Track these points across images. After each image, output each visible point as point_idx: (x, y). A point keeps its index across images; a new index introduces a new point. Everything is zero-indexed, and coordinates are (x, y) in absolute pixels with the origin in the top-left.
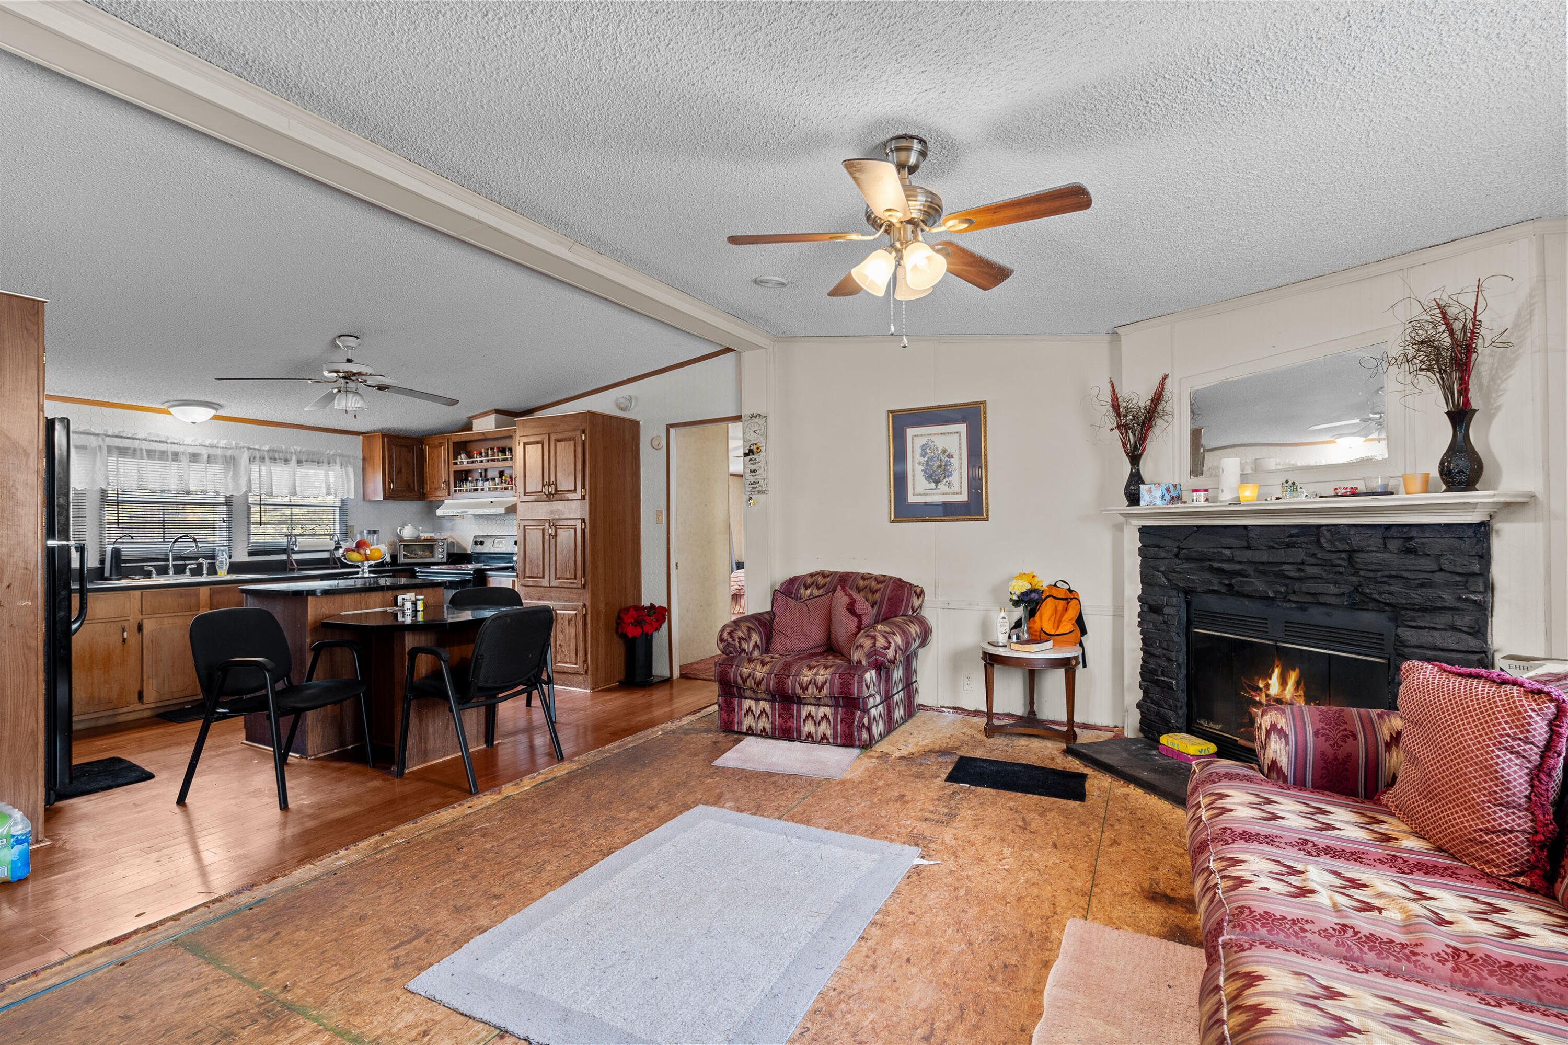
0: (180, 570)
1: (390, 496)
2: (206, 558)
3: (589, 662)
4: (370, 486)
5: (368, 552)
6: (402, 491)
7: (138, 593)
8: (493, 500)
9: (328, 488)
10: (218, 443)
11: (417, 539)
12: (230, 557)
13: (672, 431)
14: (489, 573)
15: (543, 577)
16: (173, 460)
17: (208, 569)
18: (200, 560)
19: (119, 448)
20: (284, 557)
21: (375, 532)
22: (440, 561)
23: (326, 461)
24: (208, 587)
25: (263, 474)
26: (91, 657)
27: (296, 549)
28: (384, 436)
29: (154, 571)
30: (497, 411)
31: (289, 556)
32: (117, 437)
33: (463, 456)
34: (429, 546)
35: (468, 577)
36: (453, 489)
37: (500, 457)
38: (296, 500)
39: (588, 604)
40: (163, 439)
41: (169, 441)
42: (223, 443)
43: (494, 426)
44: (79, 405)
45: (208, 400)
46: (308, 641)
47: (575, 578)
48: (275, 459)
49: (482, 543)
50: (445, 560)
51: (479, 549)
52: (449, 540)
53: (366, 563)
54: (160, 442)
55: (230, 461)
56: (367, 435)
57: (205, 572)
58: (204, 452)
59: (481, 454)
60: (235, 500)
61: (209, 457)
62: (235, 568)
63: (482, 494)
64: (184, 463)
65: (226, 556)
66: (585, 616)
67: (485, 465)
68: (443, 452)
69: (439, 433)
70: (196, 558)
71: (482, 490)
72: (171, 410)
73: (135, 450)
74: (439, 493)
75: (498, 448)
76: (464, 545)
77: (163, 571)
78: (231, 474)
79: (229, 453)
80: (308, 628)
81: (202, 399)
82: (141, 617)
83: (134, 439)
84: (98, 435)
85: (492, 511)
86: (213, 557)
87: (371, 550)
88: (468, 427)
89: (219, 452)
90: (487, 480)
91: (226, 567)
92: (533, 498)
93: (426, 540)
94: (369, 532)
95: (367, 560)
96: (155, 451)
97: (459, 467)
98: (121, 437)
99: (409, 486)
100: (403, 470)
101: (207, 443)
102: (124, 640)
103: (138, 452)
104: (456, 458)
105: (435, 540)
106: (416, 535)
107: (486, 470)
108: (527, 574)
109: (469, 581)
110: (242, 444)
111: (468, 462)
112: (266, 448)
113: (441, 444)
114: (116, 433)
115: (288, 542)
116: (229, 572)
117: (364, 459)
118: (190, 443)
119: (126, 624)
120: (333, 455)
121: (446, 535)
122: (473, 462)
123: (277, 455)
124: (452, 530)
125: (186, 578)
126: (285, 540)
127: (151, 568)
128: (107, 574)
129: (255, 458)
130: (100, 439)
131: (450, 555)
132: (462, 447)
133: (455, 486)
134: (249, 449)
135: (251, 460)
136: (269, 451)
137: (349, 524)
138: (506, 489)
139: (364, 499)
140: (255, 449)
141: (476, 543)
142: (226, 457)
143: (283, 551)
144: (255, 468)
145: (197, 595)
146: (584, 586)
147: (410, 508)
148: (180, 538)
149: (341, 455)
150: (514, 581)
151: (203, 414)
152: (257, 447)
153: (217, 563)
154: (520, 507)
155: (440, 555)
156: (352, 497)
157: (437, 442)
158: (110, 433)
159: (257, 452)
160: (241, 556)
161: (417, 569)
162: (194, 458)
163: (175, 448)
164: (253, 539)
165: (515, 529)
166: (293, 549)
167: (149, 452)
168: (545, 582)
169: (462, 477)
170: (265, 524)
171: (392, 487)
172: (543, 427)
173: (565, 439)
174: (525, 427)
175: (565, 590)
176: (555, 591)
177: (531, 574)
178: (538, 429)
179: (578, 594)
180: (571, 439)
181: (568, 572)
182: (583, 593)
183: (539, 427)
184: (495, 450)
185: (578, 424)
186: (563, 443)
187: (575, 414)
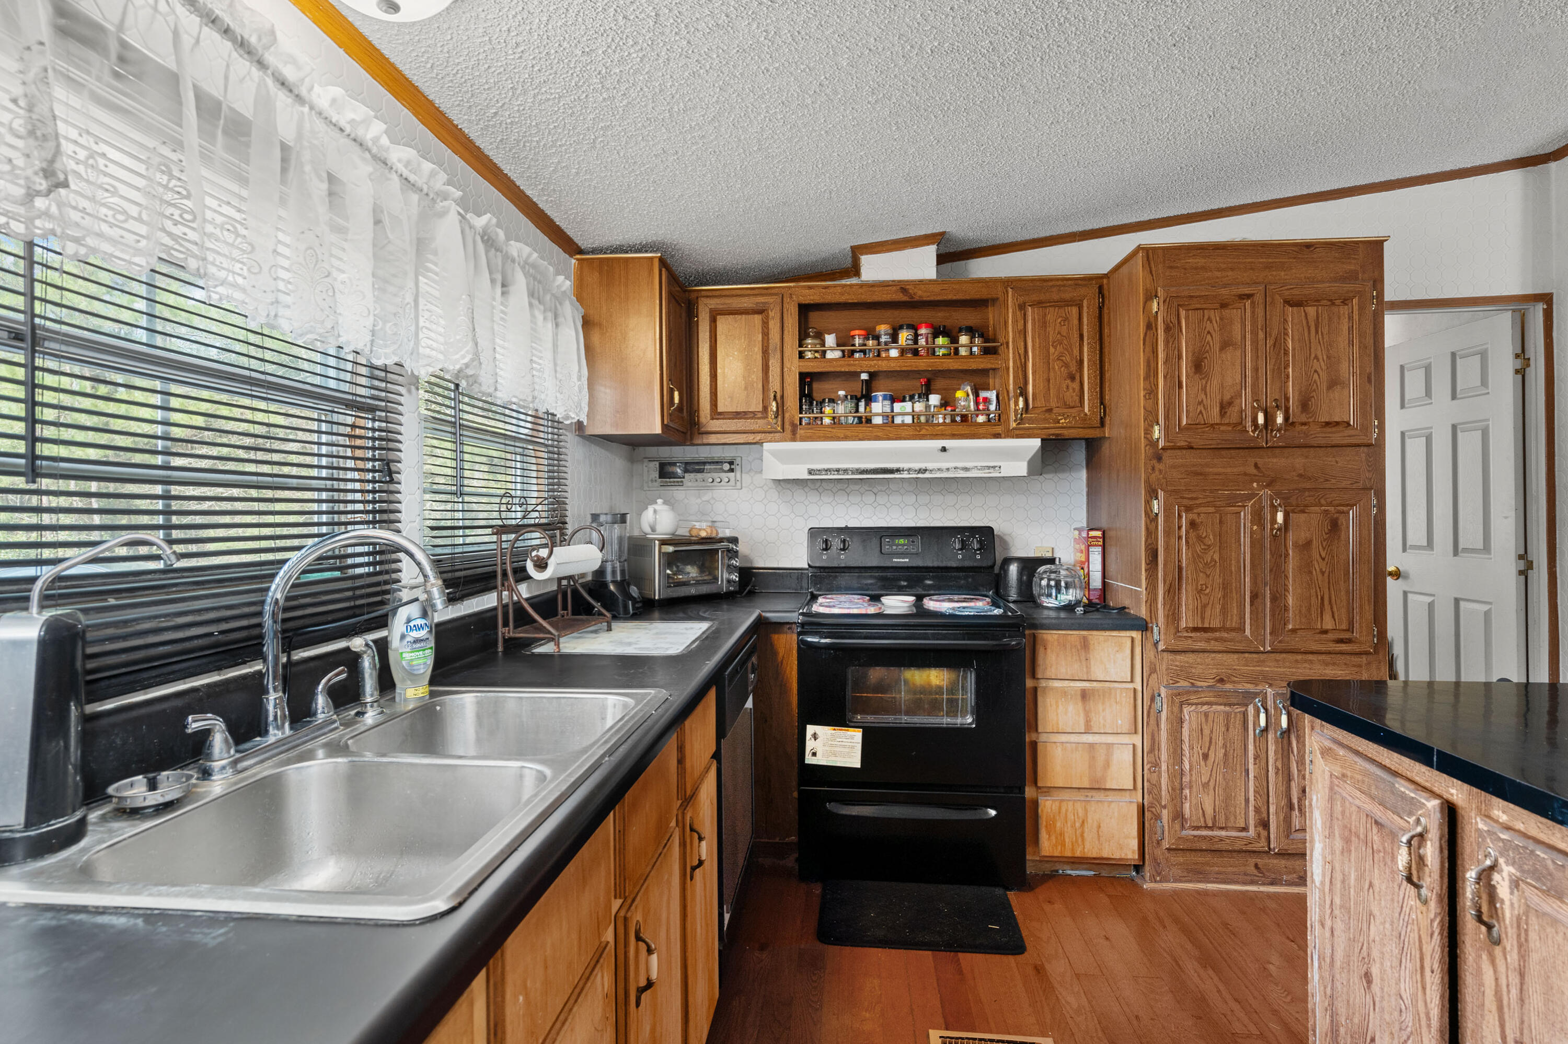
1: (668, 425)
6: (677, 414)
15: (1240, 628)
28: (662, 263)
33: (828, 338)
36: (795, 415)
43: (933, 272)
47: (1351, 629)
56: (587, 256)
59: (875, 337)
68: (766, 325)
74: (745, 426)
75: (933, 326)
92: (1208, 437)
97: (809, 365)
100: (677, 362)
104: (801, 341)
113: (760, 307)
122: (851, 354)
133: (800, 410)
146: (1377, 649)
150: (1133, 640)
157: (744, 301)
171: (677, 400)
172: (1232, 269)
173: (1318, 301)
174: (1171, 267)
175: (1310, 657)
176: (1277, 661)
177: (1203, 622)
178: (1218, 274)
179: (1354, 666)
180: (1337, 302)
181: (1327, 617)
182: (1369, 663)
183: (1219, 270)
184: (923, 331)
185: (1352, 267)
186: (1311, 311)
187: (1345, 243)
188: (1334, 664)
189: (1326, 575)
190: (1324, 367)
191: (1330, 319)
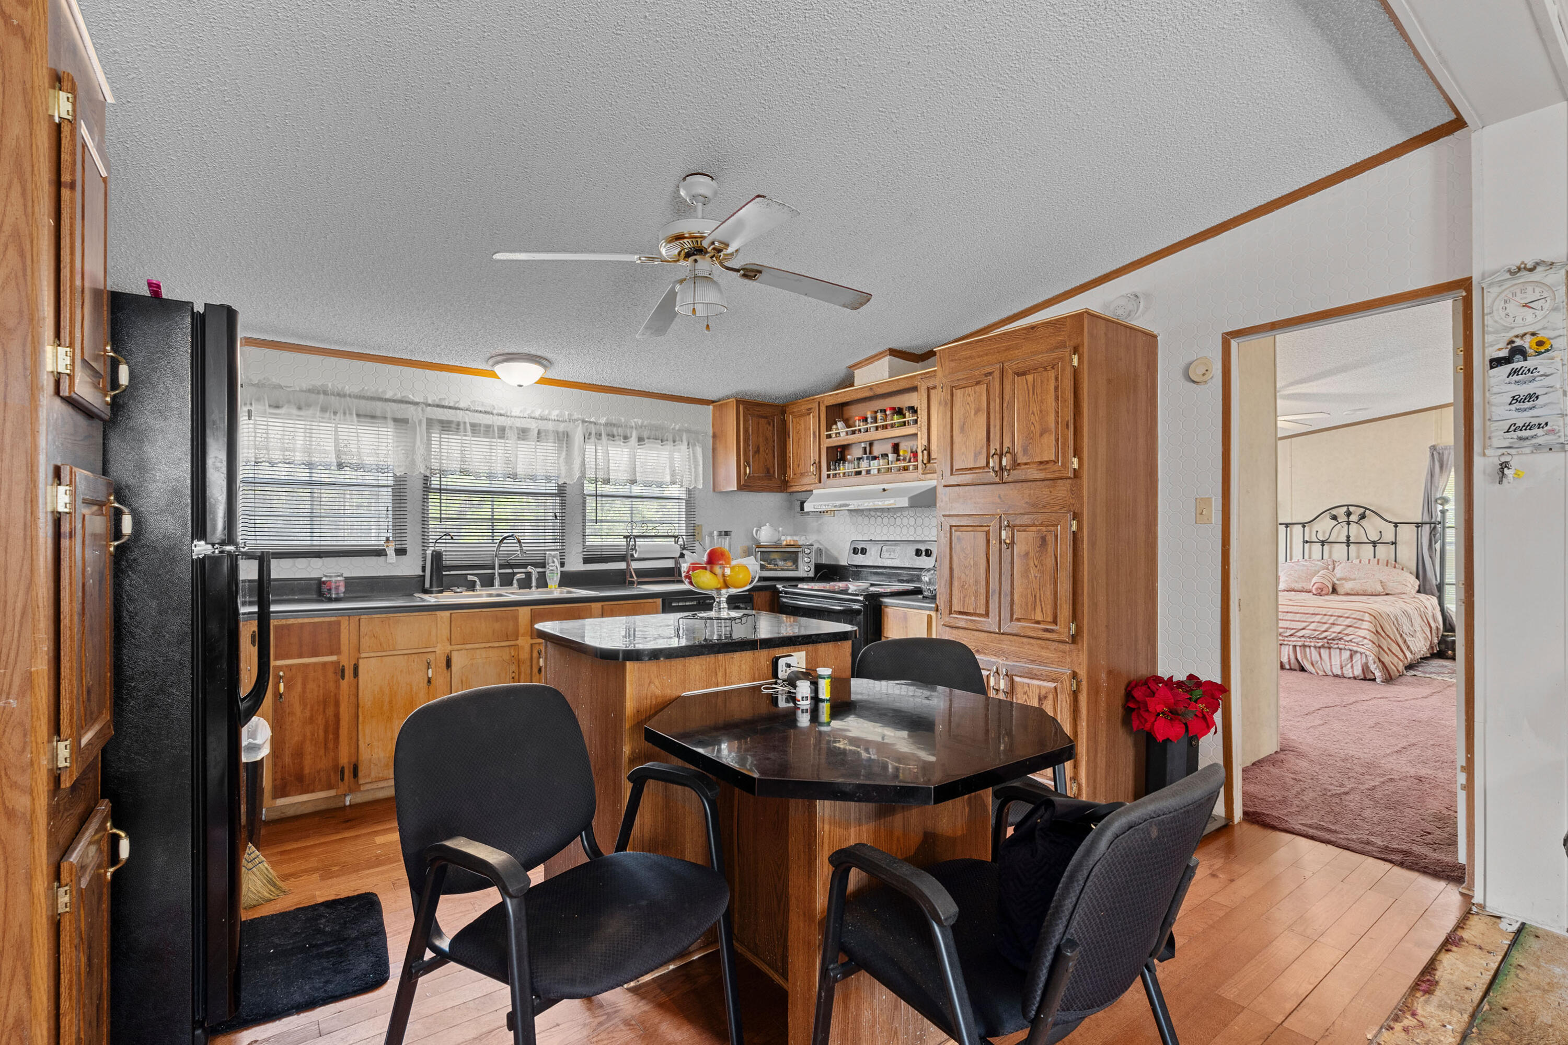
0: (507, 581)
1: (746, 485)
2: (535, 565)
3: (1083, 781)
4: (722, 472)
5: (728, 571)
6: (760, 478)
7: (446, 614)
8: (886, 486)
9: (673, 474)
10: (549, 414)
11: (777, 545)
12: (562, 564)
13: (1234, 343)
14: (886, 600)
15: (987, 615)
16: (500, 438)
17: (537, 580)
18: (529, 569)
19: (441, 422)
20: (622, 565)
21: (727, 533)
22: (805, 575)
23: (671, 438)
24: (529, 608)
25: (600, 454)
26: (390, 702)
27: (636, 556)
28: (739, 402)
29: (478, 583)
30: (894, 352)
31: (628, 565)
32: (438, 406)
33: (840, 424)
34: (792, 555)
35: (856, 606)
36: (825, 473)
37: (896, 419)
38: (637, 490)
39: (1083, 674)
40: (488, 409)
41: (495, 412)
42: (554, 414)
43: (886, 375)
44: (401, 368)
45: (533, 352)
46: (627, 750)
47: (1055, 622)
48: (613, 436)
49: (864, 551)
50: (812, 574)
51: (859, 560)
52: (816, 546)
53: (723, 591)
54: (486, 412)
55: (563, 438)
56: (716, 404)
57: (534, 584)
58: (533, 426)
59: (865, 420)
60: (568, 490)
61: (539, 433)
62: (568, 579)
63: (868, 478)
64: (511, 441)
65: (557, 564)
66: (1075, 695)
67: (873, 435)
68: (812, 421)
69: (805, 396)
70: (525, 566)
71: (868, 472)
72: (498, 369)
73: (458, 424)
74: (806, 480)
75: (893, 409)
76: (835, 554)
77: (488, 582)
78: (564, 453)
79: (562, 427)
80: (627, 725)
81: (526, 350)
82: (450, 648)
83: (456, 408)
84: (417, 404)
85: (888, 503)
86: (543, 565)
87: (732, 568)
88: (848, 381)
89: (550, 426)
90: (875, 458)
91: (557, 578)
92: (967, 478)
93: (788, 545)
94: (720, 534)
95: (727, 586)
96: (480, 425)
97: (834, 442)
98: (443, 407)
99: (768, 471)
100: (761, 449)
101: (537, 414)
102: (429, 681)
103: (462, 427)
104: (829, 428)
105: (799, 546)
106: (776, 540)
107: (871, 444)
108: (956, 607)
109: (858, 612)
110: (575, 416)
111: (847, 433)
112: (603, 420)
113: (809, 411)
114: (437, 402)
115: (628, 545)
116: (561, 584)
117: (714, 436)
118: (518, 414)
119: (431, 657)
120: (679, 430)
121: (811, 539)
122: (854, 432)
123: (615, 431)
124: (819, 531)
125: (512, 594)
126: (623, 542)
127: (475, 579)
128: (427, 585)
129: (590, 434)
130: (420, 409)
131: (818, 567)
132: (837, 412)
133: (829, 469)
134: (584, 421)
135: (587, 437)
136: (606, 424)
137: (697, 523)
138: (906, 469)
139: (714, 490)
140: (591, 422)
141: (855, 551)
142: (558, 433)
143: (622, 558)
144: (590, 448)
145: (516, 618)
146: (1074, 639)
147: (770, 501)
148: (505, 538)
149: (688, 431)
150: (930, 617)
151: (531, 372)
152: (593, 419)
153: (548, 572)
154: (943, 495)
155: (805, 568)
156: (700, 486)
157: (803, 408)
158: (430, 402)
159: (592, 426)
160: (576, 565)
161: (780, 587)
162: (523, 433)
163: (500, 421)
164: (591, 541)
165: (934, 532)
166: (632, 555)
167: (474, 426)
168: (991, 623)
169: (838, 455)
170: (601, 521)
171: (748, 472)
172: (987, 355)
173: (1035, 369)
174: (952, 360)
175: (1032, 641)
176: (1011, 641)
177: (964, 608)
178: (979, 360)
179: (1060, 651)
180: (1049, 368)
181: (1038, 610)
182: (1070, 651)
183: (979, 356)
184: (888, 412)
185: (1063, 338)
186: (1030, 378)
187: (1057, 320)
188: (1047, 648)
189: (1038, 578)
190: (1038, 420)
191: (1042, 382)
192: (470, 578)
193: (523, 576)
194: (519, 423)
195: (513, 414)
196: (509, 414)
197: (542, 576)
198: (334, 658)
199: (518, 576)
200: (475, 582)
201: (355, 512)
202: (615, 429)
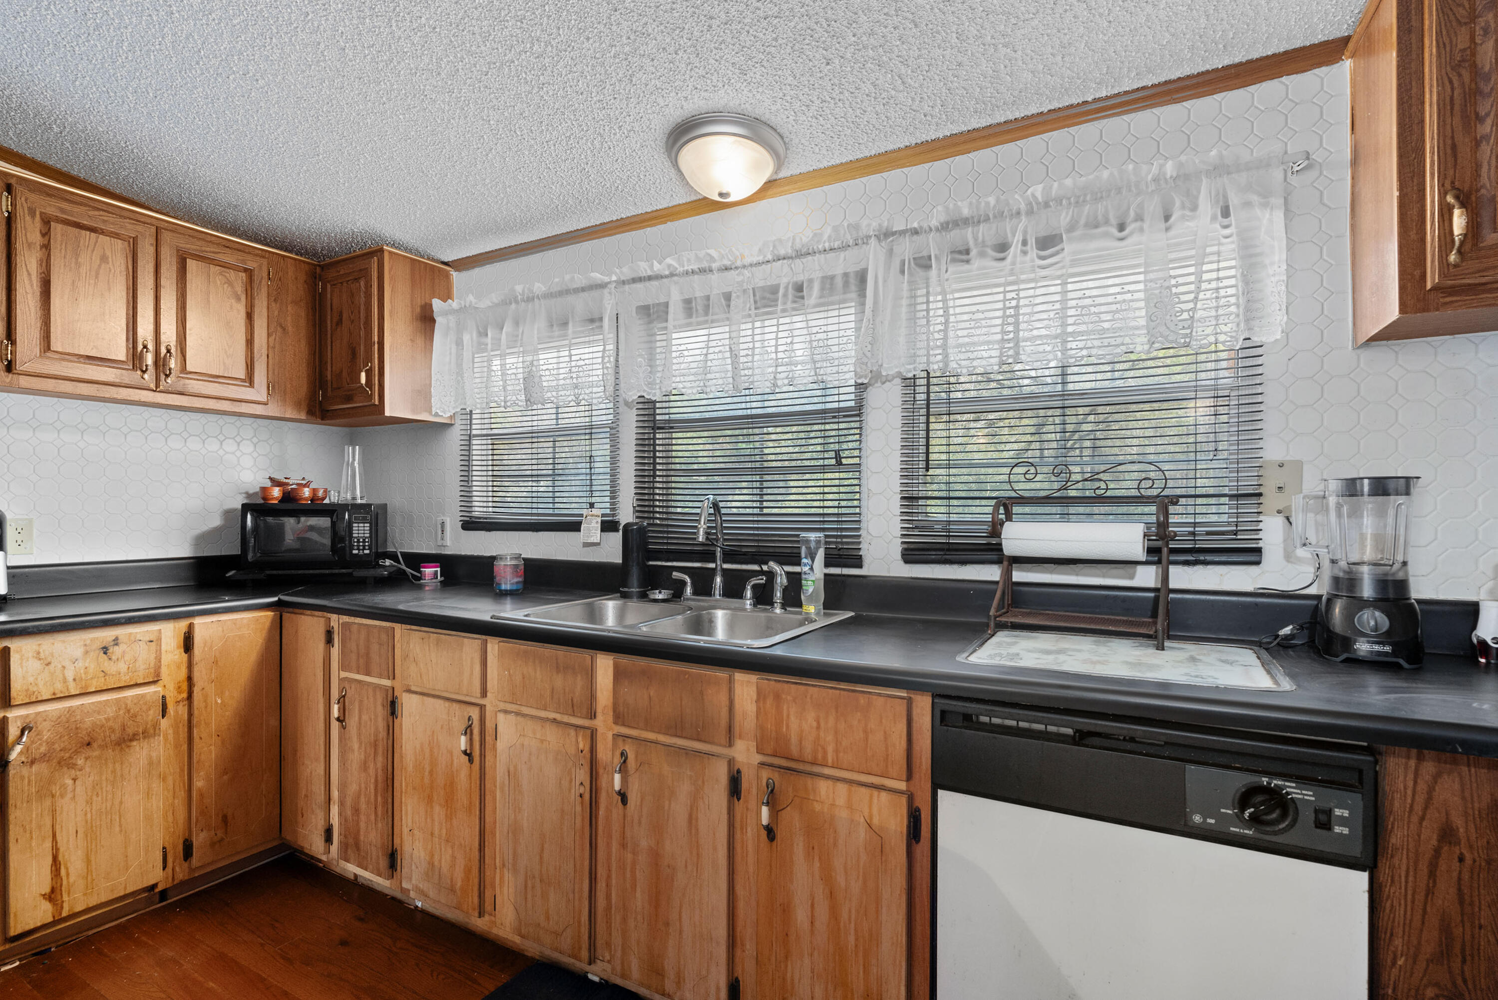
17: (785, 590)
18: (772, 565)
29: (689, 586)
57: (777, 596)
82: (498, 704)
83: (658, 277)
98: (641, 279)
102: (466, 755)
119: (474, 714)
127: (685, 577)
136: (945, 226)
153: (803, 575)
192: (676, 575)
193: (762, 580)
194: (761, 278)
195: (747, 261)
196: (739, 263)
197: (795, 580)
198: (387, 683)
199: (754, 581)
200: (684, 583)
201: (535, 467)
202: (969, 232)
